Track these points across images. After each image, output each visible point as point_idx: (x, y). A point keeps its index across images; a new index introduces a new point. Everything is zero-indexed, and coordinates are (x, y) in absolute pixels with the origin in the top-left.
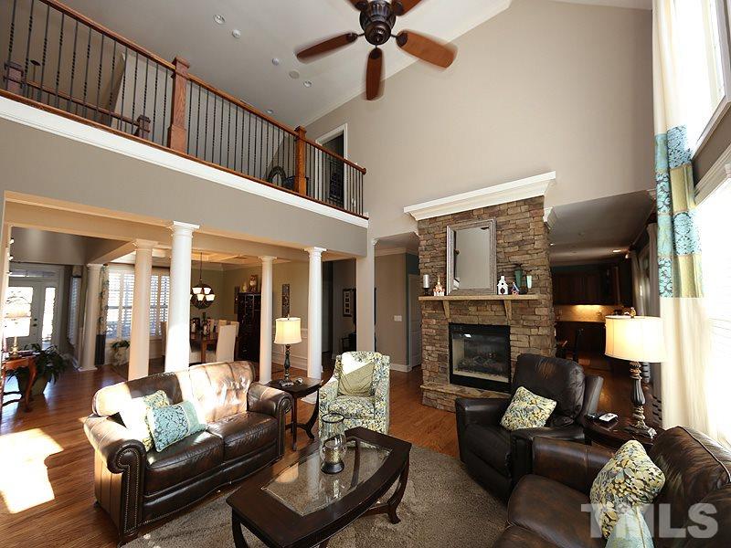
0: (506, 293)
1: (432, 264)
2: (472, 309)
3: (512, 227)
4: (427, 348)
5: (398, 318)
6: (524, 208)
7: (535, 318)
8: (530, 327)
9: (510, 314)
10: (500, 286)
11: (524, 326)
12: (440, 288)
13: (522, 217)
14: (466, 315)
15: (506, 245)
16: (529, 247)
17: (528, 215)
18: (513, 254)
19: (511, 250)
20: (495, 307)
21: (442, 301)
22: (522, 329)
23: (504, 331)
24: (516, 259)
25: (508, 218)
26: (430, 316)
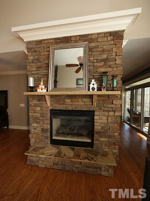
0: (96, 90)
1: (37, 72)
2: (68, 101)
3: (100, 50)
4: (33, 125)
5: (23, 105)
6: (109, 38)
7: (112, 106)
8: (109, 111)
9: (96, 104)
10: (91, 86)
11: (104, 111)
12: (43, 87)
13: (107, 44)
14: (63, 104)
15: (95, 61)
16: (111, 63)
17: (112, 42)
18: (100, 67)
19: (99, 64)
20: (84, 100)
21: (44, 96)
22: (103, 113)
23: (91, 114)
24: (103, 70)
25: (97, 44)
26: (36, 105)
